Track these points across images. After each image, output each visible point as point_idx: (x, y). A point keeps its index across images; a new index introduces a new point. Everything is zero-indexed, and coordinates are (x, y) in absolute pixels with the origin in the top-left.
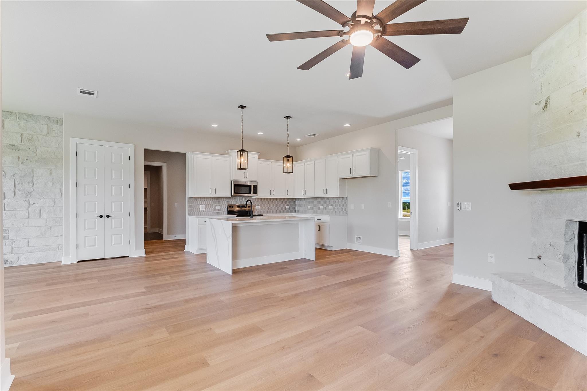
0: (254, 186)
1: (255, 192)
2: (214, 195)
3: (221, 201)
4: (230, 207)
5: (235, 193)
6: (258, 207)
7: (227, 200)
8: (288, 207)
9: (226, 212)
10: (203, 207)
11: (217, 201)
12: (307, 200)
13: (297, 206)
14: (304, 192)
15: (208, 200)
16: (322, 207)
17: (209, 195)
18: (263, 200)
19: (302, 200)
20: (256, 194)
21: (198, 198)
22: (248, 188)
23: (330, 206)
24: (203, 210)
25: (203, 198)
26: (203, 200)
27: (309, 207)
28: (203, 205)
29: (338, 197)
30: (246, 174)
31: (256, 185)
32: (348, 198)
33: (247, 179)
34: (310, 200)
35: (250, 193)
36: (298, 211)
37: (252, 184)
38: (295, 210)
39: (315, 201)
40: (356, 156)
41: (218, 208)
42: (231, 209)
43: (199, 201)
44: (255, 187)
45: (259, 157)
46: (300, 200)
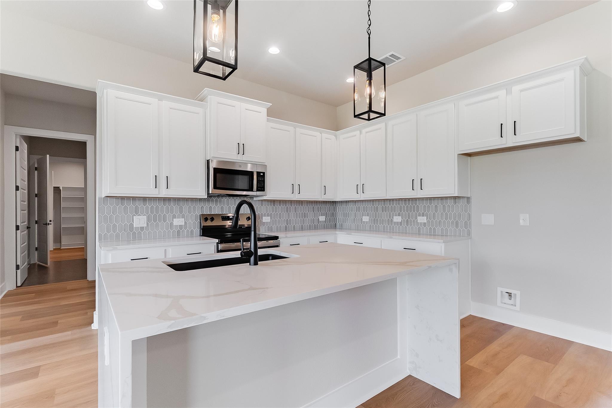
0: (258, 173)
1: (261, 188)
2: (164, 193)
3: (186, 207)
4: (206, 219)
5: (215, 187)
6: (266, 219)
7: (199, 205)
8: (322, 218)
9: (197, 231)
10: (140, 221)
11: (175, 207)
12: (361, 206)
13: (340, 216)
14: (361, 188)
15: (155, 204)
16: (397, 219)
17: (150, 191)
18: (277, 206)
19: (351, 205)
20: (264, 190)
21: (128, 198)
22: (246, 178)
23: (418, 217)
24: (142, 228)
25: (139, 198)
26: (139, 204)
27: (366, 219)
28: (139, 215)
29: (455, 198)
30: (241, 146)
31: (264, 173)
32: (473, 201)
33: (245, 158)
34: (369, 205)
35: (251, 189)
36: (342, 225)
37: (255, 170)
38: (336, 224)
39: (380, 207)
40: (521, 91)
41: (178, 222)
42: (209, 223)
43: (131, 205)
44: (261, 176)
45: (271, 113)
46: (344, 206)
